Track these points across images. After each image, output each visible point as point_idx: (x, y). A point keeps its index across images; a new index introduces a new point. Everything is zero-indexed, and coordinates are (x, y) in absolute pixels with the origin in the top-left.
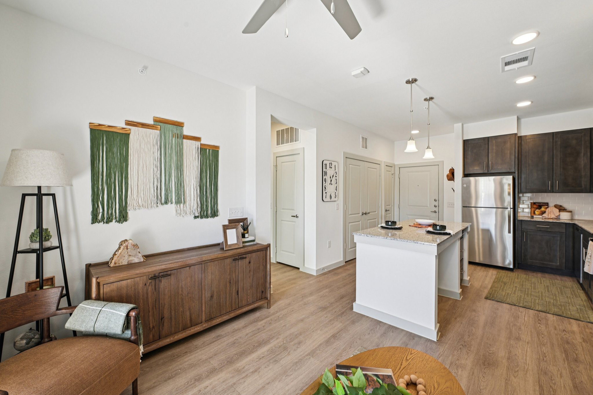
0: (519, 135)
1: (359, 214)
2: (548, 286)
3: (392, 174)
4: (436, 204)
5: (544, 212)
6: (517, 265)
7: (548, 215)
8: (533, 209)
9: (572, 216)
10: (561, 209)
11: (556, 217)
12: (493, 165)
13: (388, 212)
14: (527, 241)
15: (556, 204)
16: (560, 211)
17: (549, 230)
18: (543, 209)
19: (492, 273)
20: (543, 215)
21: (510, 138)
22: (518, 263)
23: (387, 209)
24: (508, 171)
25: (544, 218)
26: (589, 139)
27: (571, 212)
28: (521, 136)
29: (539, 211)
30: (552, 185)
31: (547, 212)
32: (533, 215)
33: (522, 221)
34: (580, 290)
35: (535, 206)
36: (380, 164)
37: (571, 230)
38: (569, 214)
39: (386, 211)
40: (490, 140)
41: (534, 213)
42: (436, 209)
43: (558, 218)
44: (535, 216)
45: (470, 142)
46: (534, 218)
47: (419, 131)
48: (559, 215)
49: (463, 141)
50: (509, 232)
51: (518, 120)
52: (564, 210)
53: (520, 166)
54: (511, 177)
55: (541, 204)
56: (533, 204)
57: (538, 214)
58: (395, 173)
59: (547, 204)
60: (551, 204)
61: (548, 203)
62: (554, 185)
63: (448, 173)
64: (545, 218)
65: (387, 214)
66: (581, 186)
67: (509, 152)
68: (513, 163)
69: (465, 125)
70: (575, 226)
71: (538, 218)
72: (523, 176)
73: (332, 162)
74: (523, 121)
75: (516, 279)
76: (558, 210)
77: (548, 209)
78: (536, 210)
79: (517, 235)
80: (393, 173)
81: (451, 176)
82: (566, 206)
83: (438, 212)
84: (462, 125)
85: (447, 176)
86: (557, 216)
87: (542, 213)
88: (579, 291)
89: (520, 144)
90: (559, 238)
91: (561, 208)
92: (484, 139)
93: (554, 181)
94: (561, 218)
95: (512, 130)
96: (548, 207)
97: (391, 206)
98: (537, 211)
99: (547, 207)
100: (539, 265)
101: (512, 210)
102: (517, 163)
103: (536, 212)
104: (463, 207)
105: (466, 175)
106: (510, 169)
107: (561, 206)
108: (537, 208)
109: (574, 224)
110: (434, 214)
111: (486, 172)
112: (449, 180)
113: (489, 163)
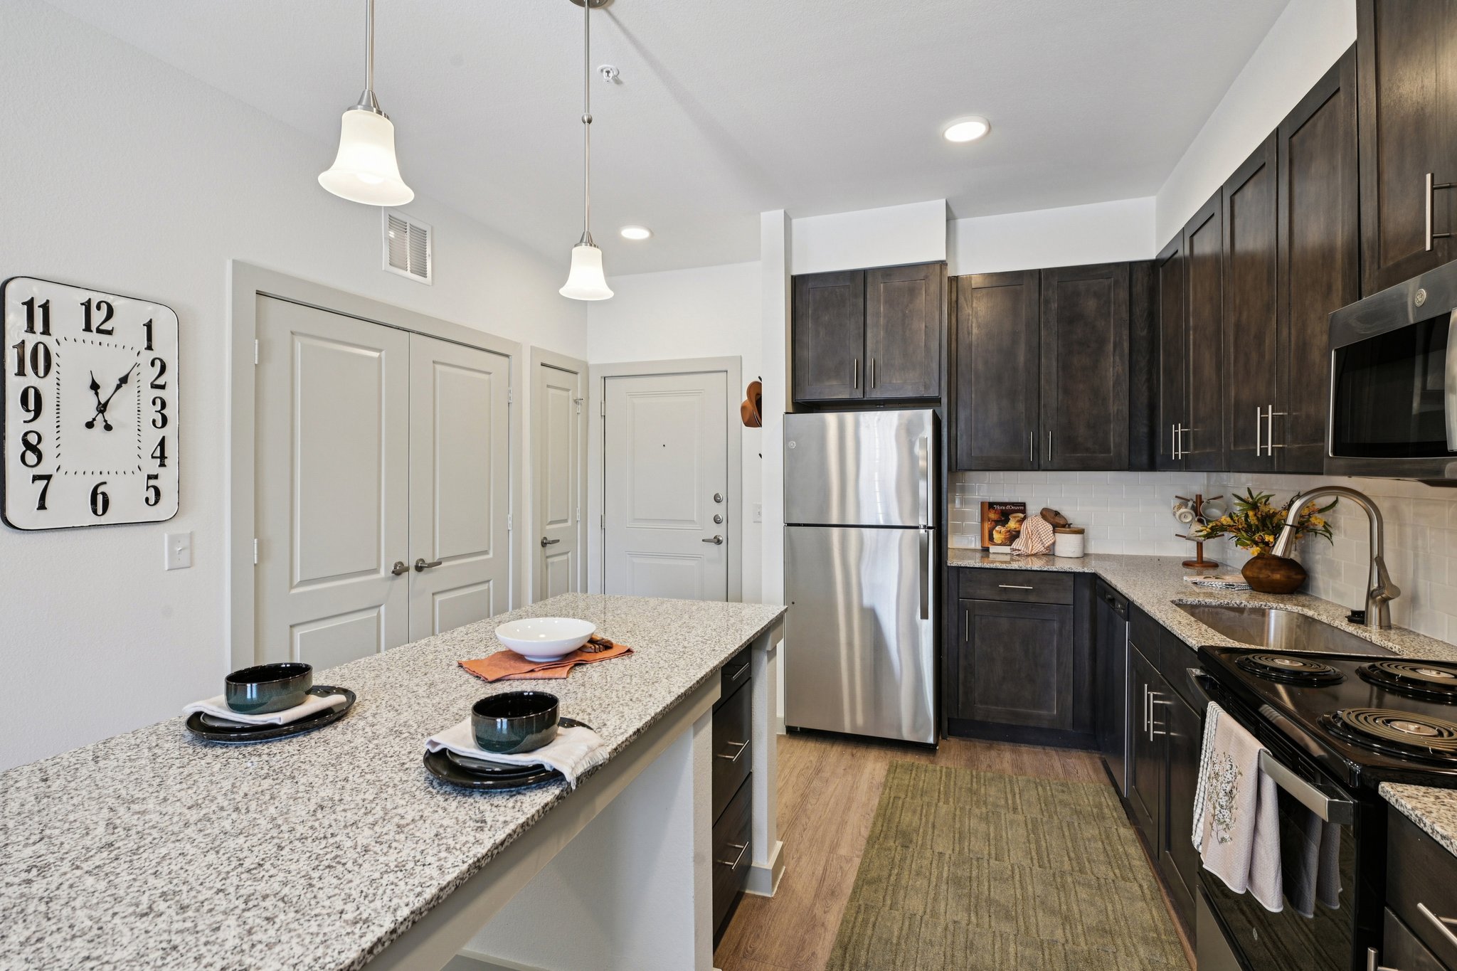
0: (951, 272)
1: (376, 571)
2: (1034, 821)
3: (576, 402)
4: (720, 510)
5: (1014, 536)
6: (945, 724)
7: (1027, 546)
8: (987, 526)
9: (1084, 544)
10: (1058, 522)
11: (1045, 551)
12: (876, 370)
13: (551, 550)
14: (974, 638)
15: (1044, 506)
16: (1054, 532)
17: (1032, 599)
18: (1012, 524)
19: (874, 766)
20: (1014, 545)
21: (926, 278)
22: (949, 719)
23: (550, 538)
24: (922, 393)
25: (1015, 553)
26: (1127, 297)
27: (1081, 532)
28: (957, 277)
29: (1003, 530)
30: (1036, 446)
31: (1023, 535)
32: (987, 544)
33: (959, 569)
34: (1124, 826)
35: (993, 516)
36: (507, 356)
37: (1086, 594)
38: (1075, 539)
39: (544, 544)
40: (869, 280)
41: (991, 538)
42: (720, 531)
43: (1050, 553)
44: (993, 549)
45: (810, 285)
46: (991, 556)
47: (652, 233)
48: (1054, 544)
49: (790, 277)
50: (924, 615)
51: (947, 220)
52: (1064, 526)
53: (954, 379)
54: (927, 414)
55: (1008, 507)
56: (987, 506)
57: (1000, 542)
58: (588, 398)
59: (1021, 508)
60: (1033, 509)
61: (1024, 505)
62: (1042, 446)
63: (745, 398)
64: (1018, 555)
65: (547, 557)
66: (1108, 451)
67: (923, 326)
68: (935, 366)
69: (796, 222)
70: (1098, 581)
71: (1000, 557)
72: (962, 415)
73: (117, 303)
74: (962, 223)
75: (941, 804)
76: (1050, 527)
77: (1025, 522)
78: (994, 528)
79: (945, 622)
80: (579, 397)
81: (751, 407)
82: (1070, 513)
83: (725, 542)
84: (788, 219)
85: (743, 408)
86: (1048, 548)
87: (1010, 537)
88: (1122, 831)
89: (954, 304)
90: (1056, 625)
91: (1058, 520)
92: (853, 274)
93: (1042, 433)
94: (1057, 554)
95: (931, 250)
96: (1025, 518)
97: (569, 523)
98: (997, 531)
99: (1022, 515)
100: (1004, 722)
101: (931, 532)
102: (946, 366)
103: (996, 535)
104: (789, 525)
105: (802, 405)
106: (926, 387)
107: (1057, 513)
108: (997, 522)
109: (1095, 577)
110: (713, 546)
111: (858, 395)
112: (748, 424)
113: (868, 364)
